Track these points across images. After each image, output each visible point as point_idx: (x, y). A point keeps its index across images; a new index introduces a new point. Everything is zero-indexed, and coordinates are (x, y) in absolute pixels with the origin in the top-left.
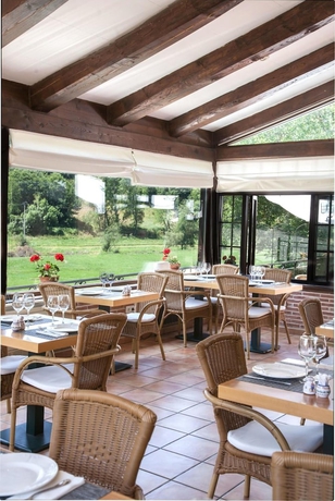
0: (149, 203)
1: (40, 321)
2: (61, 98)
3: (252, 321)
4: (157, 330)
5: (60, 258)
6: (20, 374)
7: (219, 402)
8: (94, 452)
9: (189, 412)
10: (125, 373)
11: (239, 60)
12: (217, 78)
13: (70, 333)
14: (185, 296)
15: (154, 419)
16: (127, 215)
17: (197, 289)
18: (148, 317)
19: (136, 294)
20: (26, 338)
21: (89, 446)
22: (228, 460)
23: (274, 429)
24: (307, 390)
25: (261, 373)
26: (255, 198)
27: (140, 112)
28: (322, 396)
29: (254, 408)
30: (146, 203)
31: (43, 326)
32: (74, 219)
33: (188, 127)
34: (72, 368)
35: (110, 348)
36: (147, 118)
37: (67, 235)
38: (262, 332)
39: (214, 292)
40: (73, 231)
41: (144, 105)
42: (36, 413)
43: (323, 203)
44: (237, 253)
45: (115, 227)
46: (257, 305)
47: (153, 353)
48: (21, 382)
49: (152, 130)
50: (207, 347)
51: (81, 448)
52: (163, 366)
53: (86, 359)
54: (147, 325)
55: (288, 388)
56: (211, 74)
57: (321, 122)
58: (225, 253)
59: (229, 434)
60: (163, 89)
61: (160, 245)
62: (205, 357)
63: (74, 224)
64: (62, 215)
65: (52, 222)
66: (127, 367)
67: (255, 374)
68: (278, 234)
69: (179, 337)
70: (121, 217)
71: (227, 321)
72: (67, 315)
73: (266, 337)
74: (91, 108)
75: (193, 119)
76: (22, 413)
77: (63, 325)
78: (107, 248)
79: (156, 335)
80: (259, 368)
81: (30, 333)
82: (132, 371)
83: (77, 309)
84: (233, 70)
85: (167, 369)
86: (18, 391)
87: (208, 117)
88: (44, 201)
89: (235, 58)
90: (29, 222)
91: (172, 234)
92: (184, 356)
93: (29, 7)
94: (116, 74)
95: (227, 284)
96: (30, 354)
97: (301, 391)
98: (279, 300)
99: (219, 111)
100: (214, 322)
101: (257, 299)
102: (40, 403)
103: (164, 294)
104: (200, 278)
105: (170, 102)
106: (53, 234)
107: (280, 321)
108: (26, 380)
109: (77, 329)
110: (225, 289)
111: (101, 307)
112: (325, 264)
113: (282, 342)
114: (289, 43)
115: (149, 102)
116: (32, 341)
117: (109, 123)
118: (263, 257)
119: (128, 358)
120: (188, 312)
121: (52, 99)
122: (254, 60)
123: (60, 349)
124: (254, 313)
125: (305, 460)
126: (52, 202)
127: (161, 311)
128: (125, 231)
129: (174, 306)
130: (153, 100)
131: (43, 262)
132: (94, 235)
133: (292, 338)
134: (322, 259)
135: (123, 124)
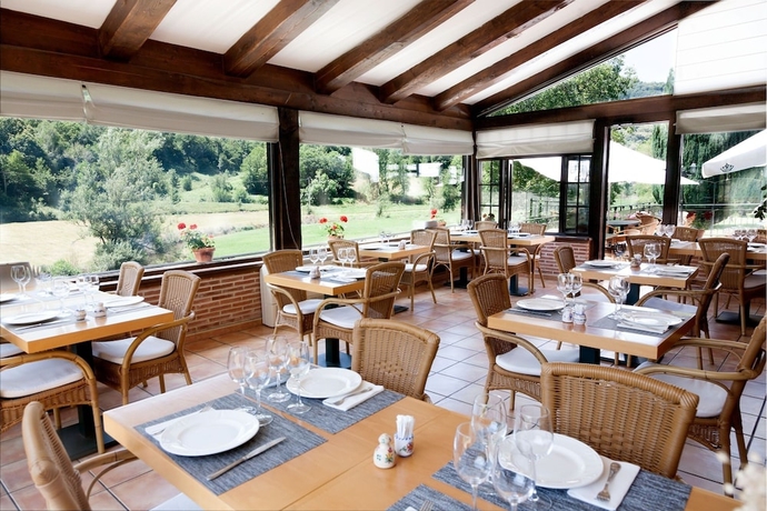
0: (417, 171)
1: (332, 270)
2: (341, 82)
3: (511, 268)
4: (429, 278)
5: (345, 219)
6: (319, 313)
7: (488, 331)
8: (389, 369)
9: (459, 344)
10: (403, 314)
11: (495, 38)
12: (475, 56)
13: (358, 279)
14: (451, 249)
15: (439, 340)
16: (396, 185)
17: (462, 242)
18: (421, 267)
19: (410, 247)
20: (322, 283)
21: (383, 364)
22: (497, 379)
23: (537, 353)
24: (566, 318)
25: (524, 307)
26: (511, 162)
27: (408, 90)
28: (580, 323)
29: (517, 335)
30: (413, 171)
31: (335, 274)
32: (351, 190)
33: (450, 101)
34: (361, 308)
35: (392, 291)
36: (414, 96)
37: (345, 204)
38: (520, 278)
39: (477, 245)
40: (351, 200)
41: (411, 84)
42: (333, 345)
43: (573, 164)
44: (496, 211)
45: (386, 196)
46: (514, 255)
47: (426, 297)
48: (320, 320)
49: (419, 105)
50: (477, 286)
51: (377, 366)
52: (435, 308)
53: (373, 299)
54: (420, 274)
55: (549, 318)
56: (470, 52)
57: (567, 94)
58: (485, 211)
59: (498, 357)
60: (427, 68)
61: (426, 210)
62: (475, 294)
63: (352, 194)
64: (340, 187)
65: (332, 194)
66: (404, 309)
67: (519, 308)
68: (531, 195)
69: (448, 285)
70: (390, 187)
71: (489, 269)
72: (354, 266)
73: (523, 283)
74: (365, 89)
75: (455, 94)
76: (322, 345)
77: (352, 273)
78: (380, 213)
79: (427, 283)
80: (522, 303)
81: (325, 280)
82: (408, 312)
83: (362, 261)
84: (490, 48)
85: (438, 310)
86: (318, 326)
87: (468, 92)
88: (324, 175)
89: (492, 36)
90: (313, 195)
91: (435, 200)
92: (452, 300)
93: (314, 3)
94: (387, 57)
95: (488, 237)
96: (326, 297)
97: (560, 320)
98: (534, 249)
99: (478, 85)
100: (477, 271)
101: (515, 249)
102: (336, 337)
103: (433, 247)
104: (464, 233)
105: (434, 79)
106: (334, 203)
107: (536, 269)
108: (324, 318)
109: (364, 276)
110: (486, 242)
111: (381, 259)
112: (574, 218)
113: (538, 285)
114: (540, 20)
115: (415, 81)
116: (327, 287)
117: (382, 101)
118: (519, 216)
119: (405, 302)
120: (455, 263)
121: (333, 83)
122: (509, 37)
123: (349, 293)
124: (513, 262)
125: (569, 369)
126: (332, 175)
127: (431, 262)
128: (394, 199)
129: (443, 258)
130: (420, 79)
131: (330, 224)
132: (368, 203)
133: (546, 282)
134: (571, 215)
135: (393, 102)
